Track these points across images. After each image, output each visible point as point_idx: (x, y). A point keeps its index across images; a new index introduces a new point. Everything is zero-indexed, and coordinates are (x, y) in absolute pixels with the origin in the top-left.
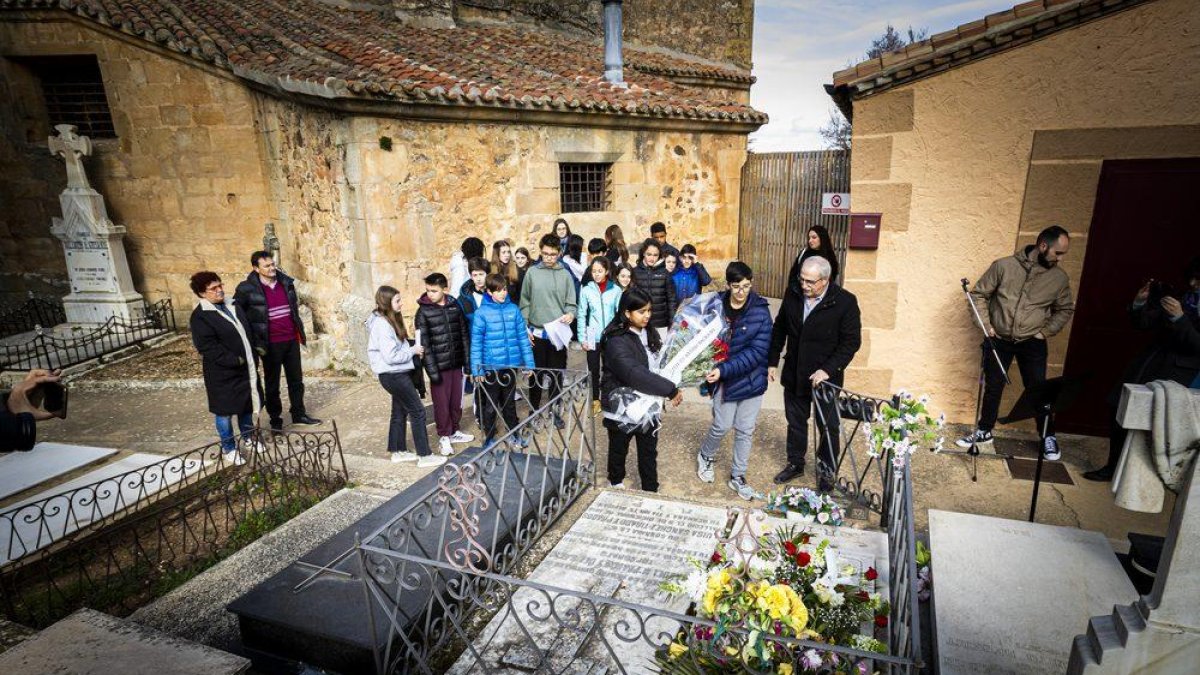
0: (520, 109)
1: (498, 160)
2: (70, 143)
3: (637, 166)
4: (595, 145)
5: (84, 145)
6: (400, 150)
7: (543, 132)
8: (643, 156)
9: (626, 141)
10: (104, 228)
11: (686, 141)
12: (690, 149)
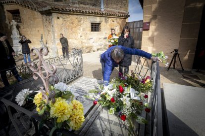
0: (83, 12)
1: (79, 22)
2: (14, 23)
3: (105, 24)
4: (97, 20)
5: (16, 23)
6: (61, 19)
7: (88, 17)
8: (106, 22)
9: (103, 19)
10: (18, 36)
11: (114, 19)
12: (115, 21)
